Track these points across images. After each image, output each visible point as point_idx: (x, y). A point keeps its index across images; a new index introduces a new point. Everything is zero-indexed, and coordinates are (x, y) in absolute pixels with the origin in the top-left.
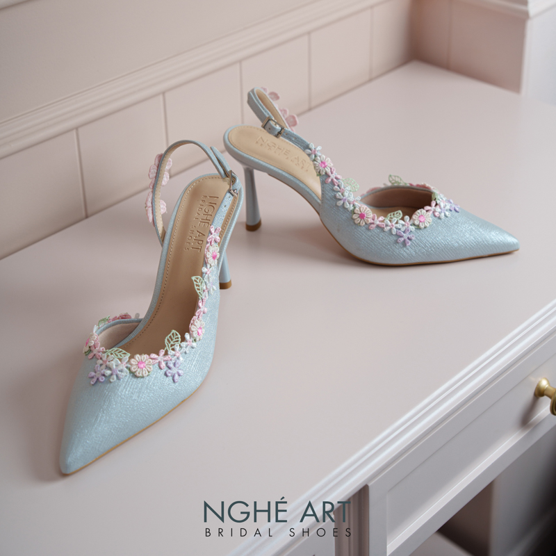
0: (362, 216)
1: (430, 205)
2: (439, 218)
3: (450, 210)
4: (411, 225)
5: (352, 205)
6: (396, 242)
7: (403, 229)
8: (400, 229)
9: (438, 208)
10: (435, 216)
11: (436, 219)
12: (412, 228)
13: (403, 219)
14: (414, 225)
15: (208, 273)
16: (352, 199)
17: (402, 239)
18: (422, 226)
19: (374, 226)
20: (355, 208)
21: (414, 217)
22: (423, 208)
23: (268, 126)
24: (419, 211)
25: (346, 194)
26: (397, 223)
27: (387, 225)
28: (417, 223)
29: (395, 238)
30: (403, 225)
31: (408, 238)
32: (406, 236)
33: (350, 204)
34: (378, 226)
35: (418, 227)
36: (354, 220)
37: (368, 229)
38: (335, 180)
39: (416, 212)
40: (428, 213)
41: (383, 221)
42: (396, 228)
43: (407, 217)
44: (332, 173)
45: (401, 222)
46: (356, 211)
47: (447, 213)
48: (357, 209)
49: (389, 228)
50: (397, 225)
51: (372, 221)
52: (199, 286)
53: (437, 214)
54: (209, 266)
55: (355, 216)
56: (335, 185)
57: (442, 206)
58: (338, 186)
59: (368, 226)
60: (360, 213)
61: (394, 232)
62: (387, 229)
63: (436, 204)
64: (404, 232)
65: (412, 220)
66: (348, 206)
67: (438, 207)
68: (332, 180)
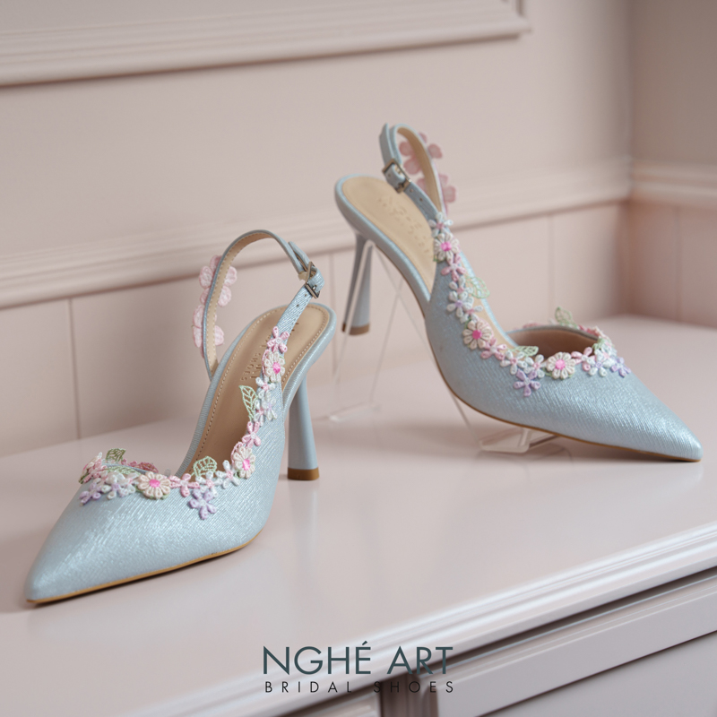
0: (476, 335)
1: (582, 352)
2: (588, 373)
4: (541, 369)
5: (467, 315)
6: (512, 386)
7: (527, 371)
8: (522, 369)
10: (583, 369)
11: (583, 374)
12: (541, 374)
13: (534, 357)
14: (546, 370)
15: (265, 388)
16: (470, 306)
17: (521, 384)
18: (556, 374)
20: (470, 320)
21: (551, 359)
22: (570, 353)
23: (389, 172)
24: (561, 354)
25: (464, 296)
26: (523, 359)
27: (507, 358)
28: (551, 368)
29: (512, 380)
30: (530, 365)
31: (530, 385)
32: (528, 381)
33: (465, 312)
34: (493, 356)
36: (463, 337)
37: (480, 358)
38: (455, 273)
39: (557, 355)
40: (574, 361)
41: (503, 351)
42: (519, 367)
43: (541, 357)
44: (454, 262)
45: (530, 361)
46: (470, 326)
47: (603, 370)
48: (473, 322)
49: (508, 363)
50: (522, 363)
51: (488, 346)
52: (249, 400)
53: (586, 366)
54: (267, 379)
55: (466, 332)
56: (452, 279)
57: (600, 359)
58: (457, 282)
59: (480, 351)
60: (474, 329)
62: (505, 363)
63: (592, 354)
64: (527, 375)
65: (545, 363)
66: (460, 313)
67: (593, 358)
68: (451, 271)
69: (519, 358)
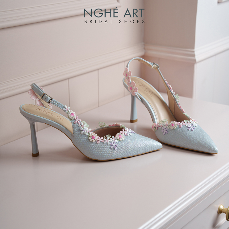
0: (93, 138)
2: (127, 136)
3: (131, 133)
5: (88, 133)
6: (110, 148)
7: (113, 142)
8: (111, 142)
9: (126, 132)
10: (125, 135)
11: (126, 136)
12: (117, 141)
13: (111, 137)
14: (117, 139)
16: (87, 130)
17: (113, 146)
18: (121, 139)
19: (99, 142)
20: (89, 134)
21: (116, 136)
22: (120, 132)
23: (44, 97)
24: (118, 133)
25: (85, 128)
26: (109, 139)
27: (105, 141)
28: (118, 138)
29: (110, 146)
30: (112, 140)
31: (115, 146)
32: (114, 145)
33: (87, 132)
34: (101, 142)
35: (119, 140)
36: (89, 140)
37: (97, 143)
38: (79, 122)
39: (117, 134)
40: (122, 134)
41: (103, 139)
42: (109, 142)
43: (113, 137)
44: (77, 119)
45: (111, 139)
46: (90, 136)
47: (130, 134)
48: (91, 134)
49: (106, 142)
50: (110, 141)
51: (98, 140)
53: (126, 134)
55: (90, 138)
56: (79, 124)
57: (128, 131)
58: (81, 124)
59: (97, 142)
60: (92, 136)
61: (109, 143)
62: (105, 143)
63: (125, 130)
64: (113, 143)
65: (116, 138)
66: (86, 133)
68: (77, 122)
69: (108, 139)
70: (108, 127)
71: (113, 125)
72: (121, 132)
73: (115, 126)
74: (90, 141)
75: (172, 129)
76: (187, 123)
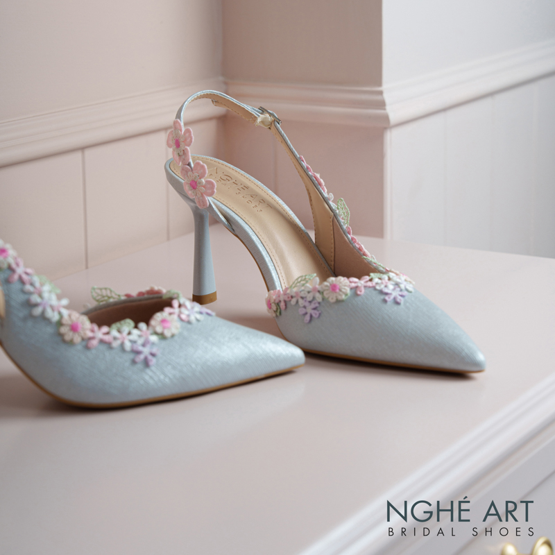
0: (74, 328)
1: (171, 307)
2: (189, 322)
3: (201, 313)
4: (152, 334)
5: (56, 313)
6: (134, 362)
7: (140, 341)
8: (136, 342)
9: (183, 309)
10: (181, 320)
11: (184, 324)
12: (154, 338)
13: (136, 327)
14: (156, 333)
16: (54, 302)
17: (142, 357)
18: (167, 333)
19: (95, 342)
20: (62, 316)
21: (153, 322)
22: (163, 311)
25: (46, 295)
26: (129, 333)
27: (115, 338)
28: (159, 329)
29: (132, 356)
30: (140, 336)
31: (151, 354)
32: (146, 351)
33: (53, 310)
34: (102, 341)
35: (162, 336)
36: (62, 335)
37: (87, 348)
39: (155, 316)
40: (172, 316)
41: (108, 333)
42: (131, 341)
43: (142, 325)
44: (18, 266)
45: (135, 332)
46: (64, 321)
47: (198, 316)
48: (66, 317)
49: (118, 342)
50: (131, 337)
51: (92, 334)
53: (183, 317)
55: (63, 330)
56: (25, 282)
57: (189, 308)
58: (32, 284)
59: (87, 340)
60: (70, 323)
61: (128, 345)
62: (116, 344)
63: (180, 306)
64: (144, 345)
65: (150, 328)
66: (50, 314)
68: (20, 276)
69: (127, 333)
70: (124, 302)
71: (141, 294)
72: (167, 310)
73: (146, 296)
74: (64, 341)
75: (334, 300)
76: (380, 281)
